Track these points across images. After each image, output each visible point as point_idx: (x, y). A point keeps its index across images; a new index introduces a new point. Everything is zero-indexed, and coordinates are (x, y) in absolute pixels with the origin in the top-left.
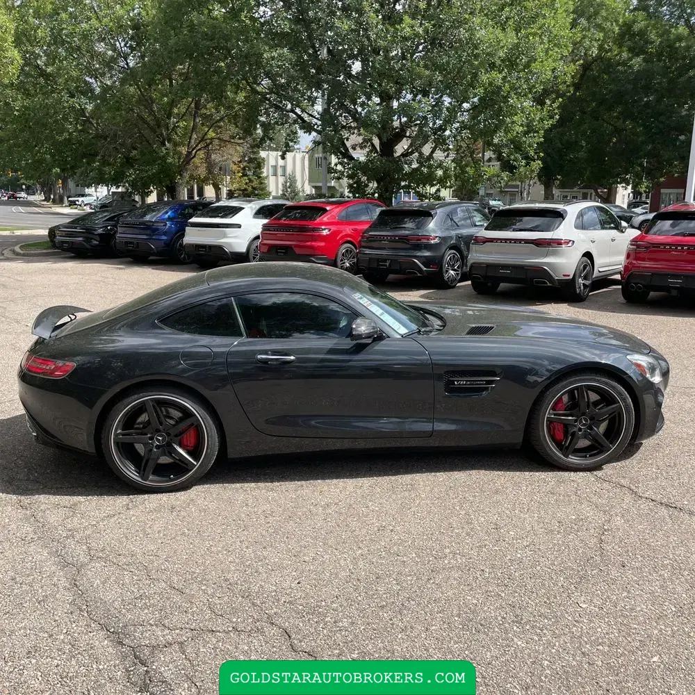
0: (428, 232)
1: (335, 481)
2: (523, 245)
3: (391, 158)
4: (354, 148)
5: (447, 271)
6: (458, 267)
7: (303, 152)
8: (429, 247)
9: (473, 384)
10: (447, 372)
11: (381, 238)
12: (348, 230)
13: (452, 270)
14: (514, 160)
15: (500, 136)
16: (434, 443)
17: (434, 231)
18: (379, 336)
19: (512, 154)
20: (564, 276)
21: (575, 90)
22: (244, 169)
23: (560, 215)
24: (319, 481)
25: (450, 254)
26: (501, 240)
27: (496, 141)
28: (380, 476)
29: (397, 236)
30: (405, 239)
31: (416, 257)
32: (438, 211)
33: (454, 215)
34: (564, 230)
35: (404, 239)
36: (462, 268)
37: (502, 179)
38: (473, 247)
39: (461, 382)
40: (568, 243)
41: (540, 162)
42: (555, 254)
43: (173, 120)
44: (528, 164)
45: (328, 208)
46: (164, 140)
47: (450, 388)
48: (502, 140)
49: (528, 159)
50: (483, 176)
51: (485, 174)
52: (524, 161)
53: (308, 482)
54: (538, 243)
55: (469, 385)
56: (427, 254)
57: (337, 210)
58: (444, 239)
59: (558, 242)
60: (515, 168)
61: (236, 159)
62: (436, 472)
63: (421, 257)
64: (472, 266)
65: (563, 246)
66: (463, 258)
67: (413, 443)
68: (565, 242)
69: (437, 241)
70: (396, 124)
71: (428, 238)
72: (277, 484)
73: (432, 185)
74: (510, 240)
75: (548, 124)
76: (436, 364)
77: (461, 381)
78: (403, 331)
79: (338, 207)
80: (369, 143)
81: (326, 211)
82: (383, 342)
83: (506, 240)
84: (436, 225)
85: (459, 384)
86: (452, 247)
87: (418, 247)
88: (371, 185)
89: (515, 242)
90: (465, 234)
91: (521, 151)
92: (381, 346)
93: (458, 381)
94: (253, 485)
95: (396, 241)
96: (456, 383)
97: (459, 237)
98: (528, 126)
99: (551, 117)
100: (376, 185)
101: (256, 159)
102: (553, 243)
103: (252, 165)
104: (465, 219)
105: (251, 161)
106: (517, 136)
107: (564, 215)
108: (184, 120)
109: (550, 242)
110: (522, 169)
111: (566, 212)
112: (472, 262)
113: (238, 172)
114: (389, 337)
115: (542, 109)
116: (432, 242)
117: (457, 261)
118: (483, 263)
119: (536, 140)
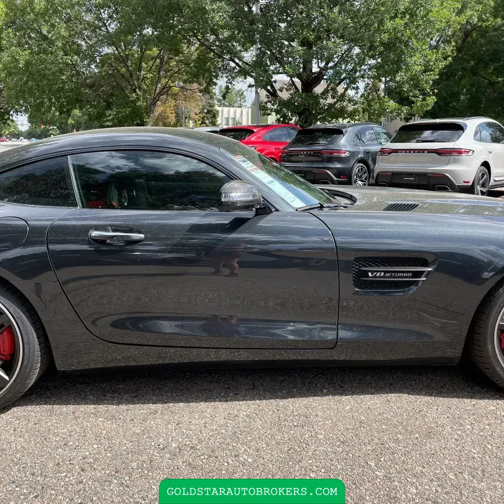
0: (339, 147)
1: (202, 405)
2: (426, 154)
3: (310, 94)
4: (281, 90)
5: (355, 182)
6: (365, 179)
7: (248, 108)
8: (340, 160)
9: (394, 277)
10: (357, 260)
11: (298, 153)
12: (271, 148)
13: (360, 181)
14: (412, 97)
15: (401, 76)
16: (338, 356)
17: (345, 146)
18: (264, 208)
19: (411, 91)
20: (465, 182)
21: (458, 54)
22: (203, 118)
23: (460, 128)
24: (181, 404)
25: (359, 167)
26: (406, 151)
27: (398, 79)
28: (265, 398)
29: (312, 150)
30: (320, 153)
31: (328, 168)
32: (349, 129)
33: (362, 136)
34: (465, 141)
35: (317, 153)
36: (369, 179)
37: (402, 112)
38: (379, 158)
39: (376, 273)
40: (468, 152)
41: (434, 97)
42: (455, 162)
43: (143, 72)
44: (424, 99)
45: (255, 131)
46: (136, 88)
47: (361, 281)
48: (403, 78)
49: (425, 94)
50: (386, 110)
51: (387, 108)
52: (421, 97)
53: (166, 405)
54: (440, 152)
55: (388, 277)
56: (338, 166)
57: (263, 132)
58: (353, 154)
59: (459, 152)
60: (413, 102)
61: (197, 111)
62: (341, 394)
63: (333, 168)
64: (378, 175)
65: (464, 155)
66: (370, 171)
67: (311, 356)
68: (465, 152)
69: (347, 154)
70: (315, 69)
71: (339, 151)
72: (123, 407)
73: (344, 118)
74: (414, 151)
75: (442, 64)
76: (342, 249)
77: (378, 271)
78: (299, 204)
79: (263, 129)
80: (294, 87)
81: (253, 132)
82: (269, 217)
83: (410, 151)
84: (347, 141)
85: (375, 277)
86: (361, 161)
87: (330, 160)
88: (294, 118)
89: (419, 152)
90: (372, 151)
91: (419, 87)
92: (266, 222)
93: (372, 272)
94: (91, 408)
95: (312, 155)
96: (370, 274)
97: (367, 153)
98: (425, 66)
99: (445, 58)
100: (298, 118)
101: (212, 111)
102: (454, 152)
103: (209, 116)
104: (372, 140)
105: (209, 112)
106: (416, 74)
107: (464, 128)
108: (151, 73)
109: (452, 152)
110: (419, 104)
111: (466, 125)
112: (378, 171)
113: (199, 121)
114: (277, 210)
115: (438, 52)
116: (343, 155)
117: (365, 173)
118: (389, 172)
119: (432, 77)
